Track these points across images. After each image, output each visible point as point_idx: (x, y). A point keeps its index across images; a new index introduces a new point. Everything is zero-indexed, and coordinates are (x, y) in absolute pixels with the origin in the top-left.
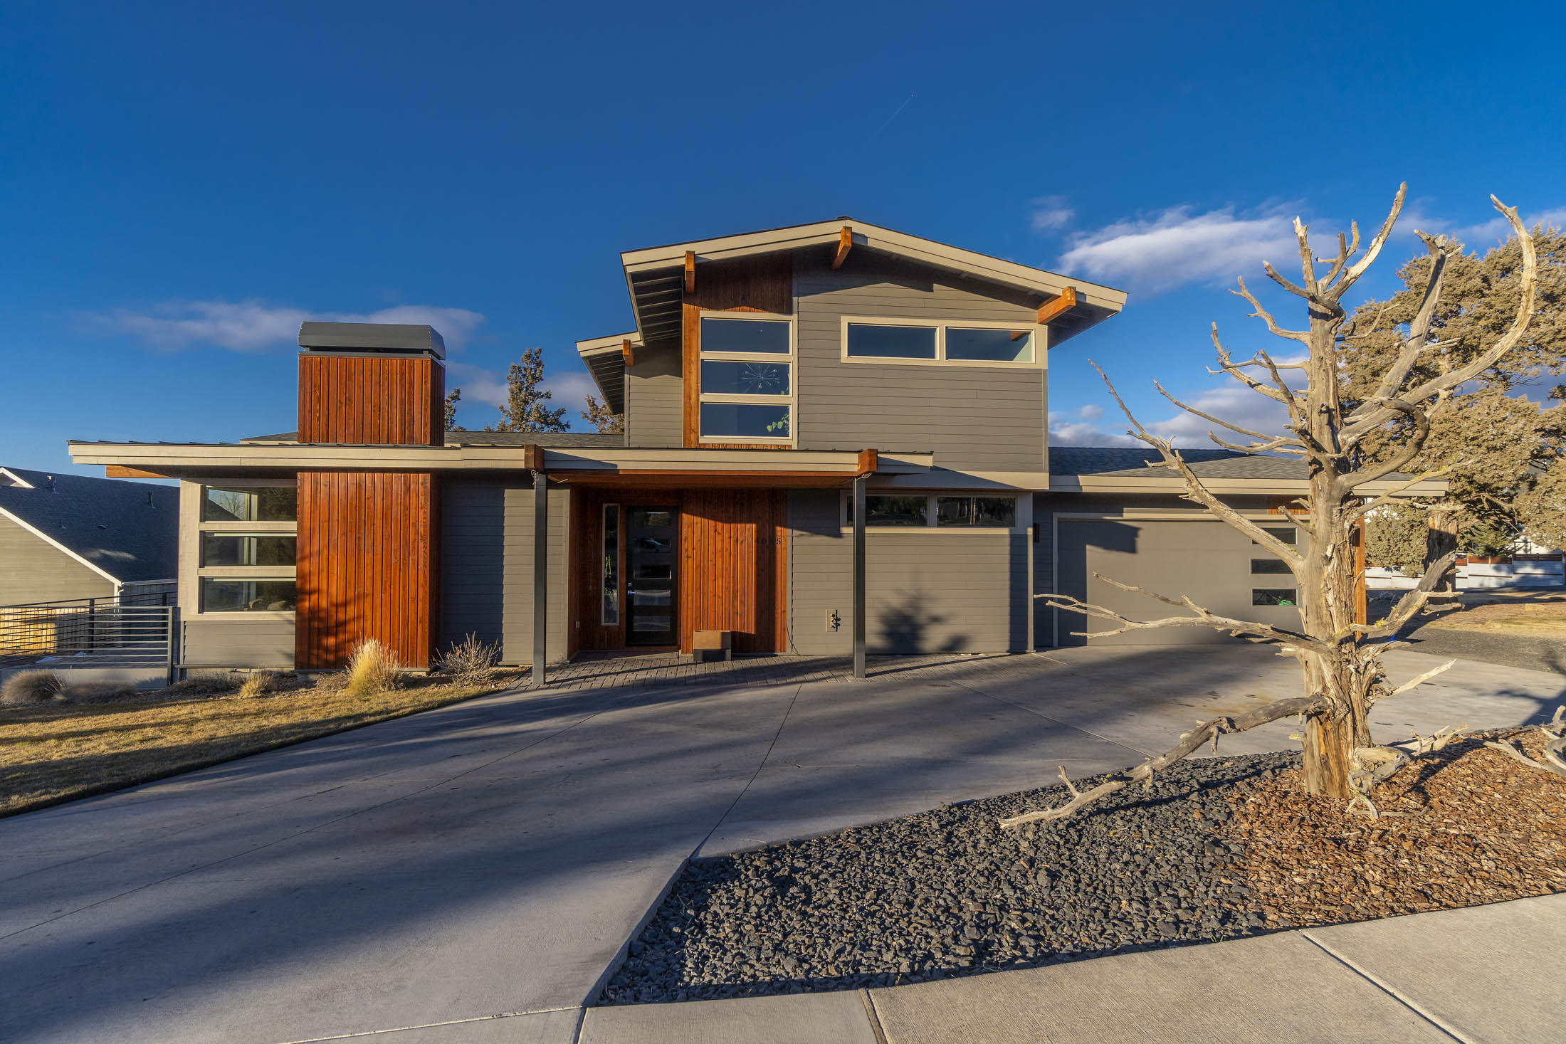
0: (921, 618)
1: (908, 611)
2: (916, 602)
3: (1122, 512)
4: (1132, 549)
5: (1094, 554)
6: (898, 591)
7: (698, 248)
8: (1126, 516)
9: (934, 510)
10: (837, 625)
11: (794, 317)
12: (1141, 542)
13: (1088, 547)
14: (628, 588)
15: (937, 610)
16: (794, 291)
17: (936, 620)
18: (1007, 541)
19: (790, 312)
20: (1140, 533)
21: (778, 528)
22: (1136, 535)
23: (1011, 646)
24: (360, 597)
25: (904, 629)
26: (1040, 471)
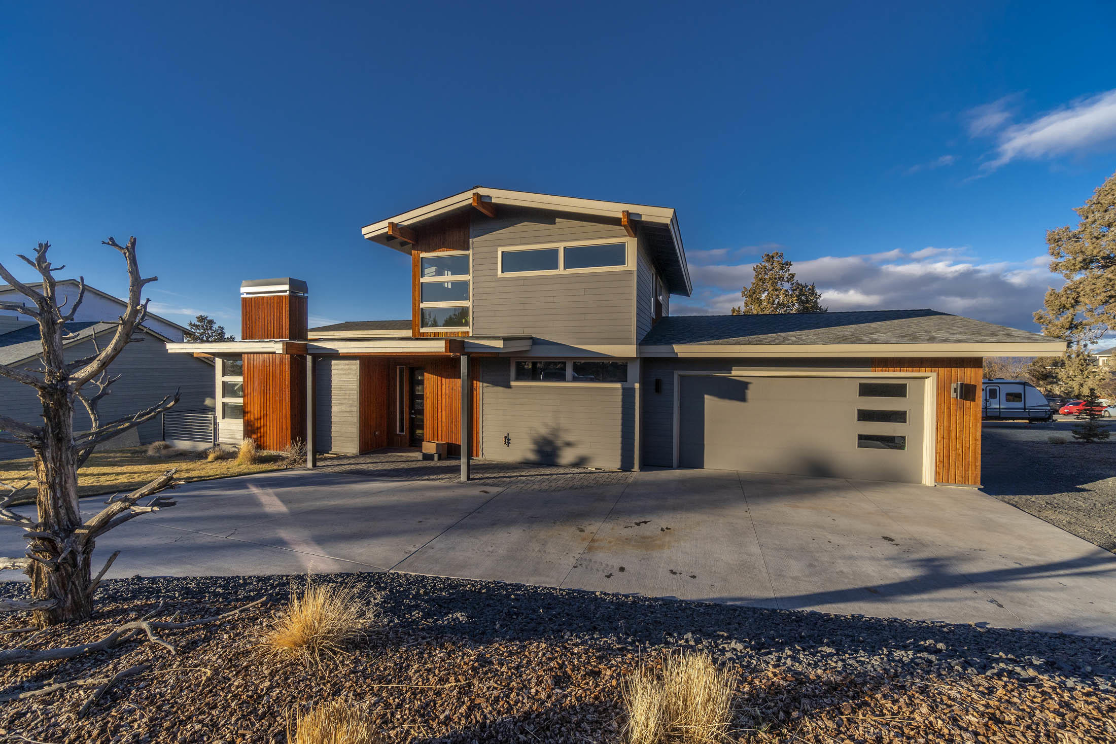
0: (559, 443)
1: (550, 437)
2: (556, 432)
3: (731, 370)
4: (743, 399)
5: (710, 402)
6: (546, 425)
7: (395, 220)
8: (734, 373)
9: (569, 371)
10: (509, 443)
11: (470, 252)
12: (750, 393)
13: (706, 396)
14: (412, 414)
15: (570, 438)
16: (471, 234)
17: (569, 444)
18: (620, 392)
19: (468, 249)
20: (750, 386)
21: (475, 382)
22: (747, 388)
23: (622, 465)
24: (265, 415)
25: (548, 449)
26: (631, 344)
